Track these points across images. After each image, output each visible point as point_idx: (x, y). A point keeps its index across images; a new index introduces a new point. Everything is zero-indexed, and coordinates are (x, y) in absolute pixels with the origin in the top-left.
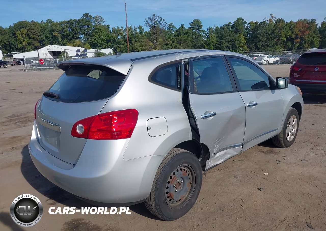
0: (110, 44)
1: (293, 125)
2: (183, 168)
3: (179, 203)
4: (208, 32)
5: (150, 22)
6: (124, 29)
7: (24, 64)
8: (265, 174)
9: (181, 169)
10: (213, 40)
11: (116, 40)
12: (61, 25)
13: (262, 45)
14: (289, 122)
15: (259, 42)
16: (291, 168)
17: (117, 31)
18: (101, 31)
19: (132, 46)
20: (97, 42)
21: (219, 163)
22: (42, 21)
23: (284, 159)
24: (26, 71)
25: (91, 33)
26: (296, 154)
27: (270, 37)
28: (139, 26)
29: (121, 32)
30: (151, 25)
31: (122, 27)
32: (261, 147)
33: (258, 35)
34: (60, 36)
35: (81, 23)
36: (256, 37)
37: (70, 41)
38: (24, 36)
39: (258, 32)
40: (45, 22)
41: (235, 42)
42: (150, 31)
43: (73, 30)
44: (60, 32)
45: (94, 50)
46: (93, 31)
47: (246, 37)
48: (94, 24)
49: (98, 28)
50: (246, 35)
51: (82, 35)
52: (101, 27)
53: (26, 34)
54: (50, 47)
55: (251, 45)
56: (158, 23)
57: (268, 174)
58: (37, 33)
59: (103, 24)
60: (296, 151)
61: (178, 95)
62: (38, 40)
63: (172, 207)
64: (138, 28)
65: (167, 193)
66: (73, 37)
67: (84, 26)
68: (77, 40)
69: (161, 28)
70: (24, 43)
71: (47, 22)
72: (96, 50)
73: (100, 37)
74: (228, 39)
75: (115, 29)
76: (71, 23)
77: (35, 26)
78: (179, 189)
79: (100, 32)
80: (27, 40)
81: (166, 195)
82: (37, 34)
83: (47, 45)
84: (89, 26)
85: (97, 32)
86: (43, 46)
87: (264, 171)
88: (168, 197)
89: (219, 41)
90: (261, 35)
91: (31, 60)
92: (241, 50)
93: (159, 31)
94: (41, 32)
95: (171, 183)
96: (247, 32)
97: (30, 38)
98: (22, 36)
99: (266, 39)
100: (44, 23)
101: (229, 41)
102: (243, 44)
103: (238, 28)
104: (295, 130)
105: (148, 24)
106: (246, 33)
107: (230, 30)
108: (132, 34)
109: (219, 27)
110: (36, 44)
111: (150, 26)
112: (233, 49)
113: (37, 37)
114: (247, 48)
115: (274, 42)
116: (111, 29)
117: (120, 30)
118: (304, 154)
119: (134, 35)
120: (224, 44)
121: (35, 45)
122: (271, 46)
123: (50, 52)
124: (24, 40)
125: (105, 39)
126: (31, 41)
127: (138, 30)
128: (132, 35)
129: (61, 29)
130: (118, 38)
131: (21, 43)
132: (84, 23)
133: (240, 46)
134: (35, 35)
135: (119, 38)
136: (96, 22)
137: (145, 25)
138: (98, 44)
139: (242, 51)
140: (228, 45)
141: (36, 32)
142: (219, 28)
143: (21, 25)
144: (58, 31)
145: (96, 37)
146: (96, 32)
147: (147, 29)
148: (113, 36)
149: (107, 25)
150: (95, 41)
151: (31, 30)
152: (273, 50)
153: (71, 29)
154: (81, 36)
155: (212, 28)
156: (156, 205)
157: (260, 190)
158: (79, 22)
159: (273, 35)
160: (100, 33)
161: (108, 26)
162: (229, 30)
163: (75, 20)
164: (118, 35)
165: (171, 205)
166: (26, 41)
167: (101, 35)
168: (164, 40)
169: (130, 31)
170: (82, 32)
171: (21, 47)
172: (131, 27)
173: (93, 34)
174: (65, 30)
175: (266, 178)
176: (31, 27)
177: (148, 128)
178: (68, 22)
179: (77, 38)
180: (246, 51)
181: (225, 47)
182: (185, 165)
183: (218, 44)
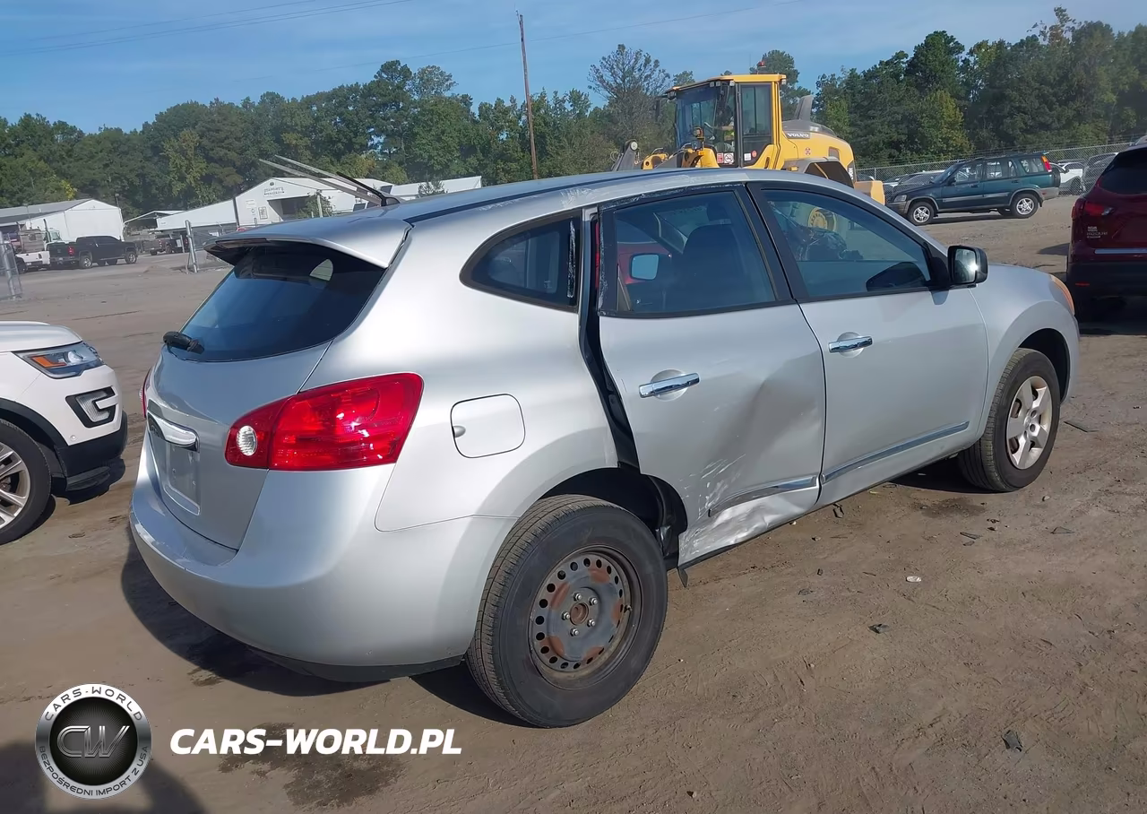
0: (472, 160)
1: (1034, 412)
2: (593, 558)
3: (584, 671)
4: (818, 94)
5: (608, 77)
6: (519, 107)
7: (188, 250)
8: (910, 578)
9: (587, 562)
10: (839, 120)
11: (494, 146)
12: (308, 108)
13: (1023, 125)
14: (1018, 400)
15: (1011, 115)
16: (1007, 558)
17: (496, 115)
18: (442, 120)
19: (548, 163)
20: (431, 157)
21: (732, 542)
22: (248, 99)
23: (992, 529)
24: (193, 272)
25: (410, 129)
26: (1040, 511)
27: (1055, 95)
28: (572, 93)
29: (511, 116)
30: (614, 85)
31: (513, 100)
32: (923, 490)
33: (1008, 92)
34: (307, 147)
35: (374, 96)
36: (1000, 98)
37: (339, 160)
38: (190, 153)
39: (1008, 79)
40: (256, 104)
41: (920, 125)
42: (610, 104)
43: (348, 123)
44: (306, 132)
45: (417, 185)
46: (416, 119)
47: (963, 103)
48: (416, 97)
49: (429, 110)
50: (962, 93)
51: (378, 136)
52: (440, 106)
53: (195, 149)
54: (272, 184)
55: (982, 128)
56: (637, 76)
57: (919, 580)
58: (230, 140)
59: (447, 94)
60: (1043, 500)
61: (566, 324)
62: (234, 166)
63: (557, 683)
64: (568, 97)
65: (540, 636)
66: (350, 147)
67: (385, 105)
68: (363, 156)
69: (648, 94)
70: (190, 178)
71: (263, 102)
72: (424, 184)
73: (439, 140)
74: (895, 113)
75: (489, 108)
76: (340, 97)
77: (225, 120)
78: (584, 625)
79: (437, 122)
80: (199, 167)
81: (538, 645)
82: (230, 144)
83: (265, 180)
84: (401, 105)
85: (429, 123)
86: (251, 184)
87: (908, 569)
88: (545, 650)
89: (859, 122)
90: (1019, 90)
91: (213, 234)
92: (941, 151)
93: (641, 105)
94: (246, 137)
95: (552, 605)
96: (966, 84)
97: (209, 160)
98: (183, 153)
99: (1037, 105)
100: (252, 105)
101: (897, 123)
102: (951, 126)
103: (931, 70)
104: (1046, 427)
105: (603, 81)
106: (961, 85)
107: (901, 82)
108: (548, 119)
109: (859, 72)
110: (228, 179)
111: (607, 87)
112: (912, 150)
113: (233, 155)
114: (965, 142)
115: (1071, 113)
116: (474, 109)
117: (506, 112)
118: (1069, 510)
119: (554, 124)
120: (880, 132)
121: (225, 184)
122: (1058, 129)
123: (271, 202)
124: (189, 167)
125: (454, 144)
126: (215, 169)
127: (568, 106)
128: (546, 124)
129: (309, 122)
130: (501, 137)
131: (182, 179)
132: (385, 96)
133: (940, 136)
134: (223, 147)
135: (504, 137)
136: (425, 88)
137: (590, 87)
138: (432, 166)
139: (946, 153)
140: (895, 137)
141: (227, 138)
142: (859, 77)
143: (178, 120)
144: (299, 128)
145: (424, 141)
146: (425, 122)
147: (599, 100)
148: (480, 132)
149: (463, 96)
150: (421, 155)
151: (211, 133)
152: (1069, 141)
153: (343, 120)
154: (376, 140)
155: (833, 79)
156: (497, 674)
157: (877, 632)
158: (369, 91)
159: (1064, 87)
160: (439, 126)
161: (466, 100)
162: (898, 79)
163: (354, 89)
164: (500, 129)
165: (557, 675)
166: (197, 169)
167: (443, 132)
168: (660, 135)
169: (542, 111)
170: (377, 126)
171: (180, 192)
172: (543, 96)
173: (416, 130)
174: (323, 123)
175: (909, 595)
176: (213, 121)
177: (456, 430)
178: (329, 97)
179: (364, 147)
180: (961, 151)
181: (884, 143)
182: (601, 546)
183: (858, 136)
